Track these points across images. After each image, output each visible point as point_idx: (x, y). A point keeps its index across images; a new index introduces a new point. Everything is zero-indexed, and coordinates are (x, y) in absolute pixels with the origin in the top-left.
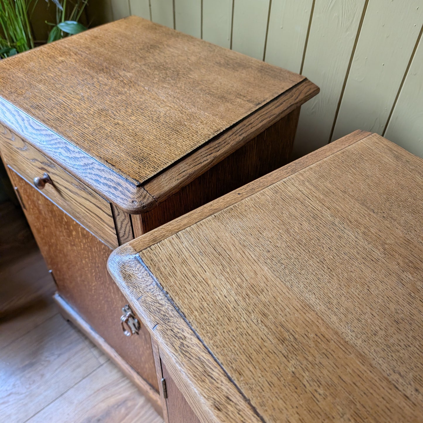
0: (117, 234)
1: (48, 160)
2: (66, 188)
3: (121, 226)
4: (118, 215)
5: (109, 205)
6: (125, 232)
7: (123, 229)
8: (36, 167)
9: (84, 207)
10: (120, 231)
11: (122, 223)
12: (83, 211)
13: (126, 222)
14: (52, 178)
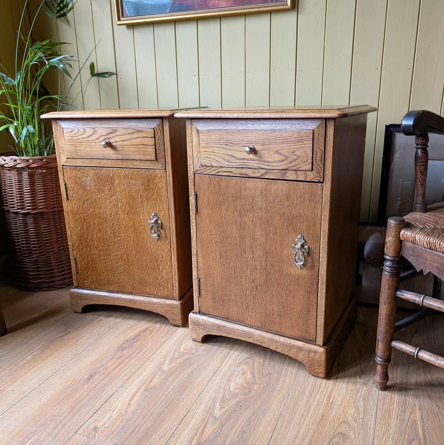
0: (155, 149)
1: (112, 130)
2: (122, 141)
3: (158, 142)
4: (157, 134)
5: (153, 130)
6: (159, 144)
7: (159, 143)
8: (100, 142)
9: (134, 145)
10: (157, 146)
11: (158, 139)
12: (132, 149)
13: (161, 136)
14: (111, 142)
